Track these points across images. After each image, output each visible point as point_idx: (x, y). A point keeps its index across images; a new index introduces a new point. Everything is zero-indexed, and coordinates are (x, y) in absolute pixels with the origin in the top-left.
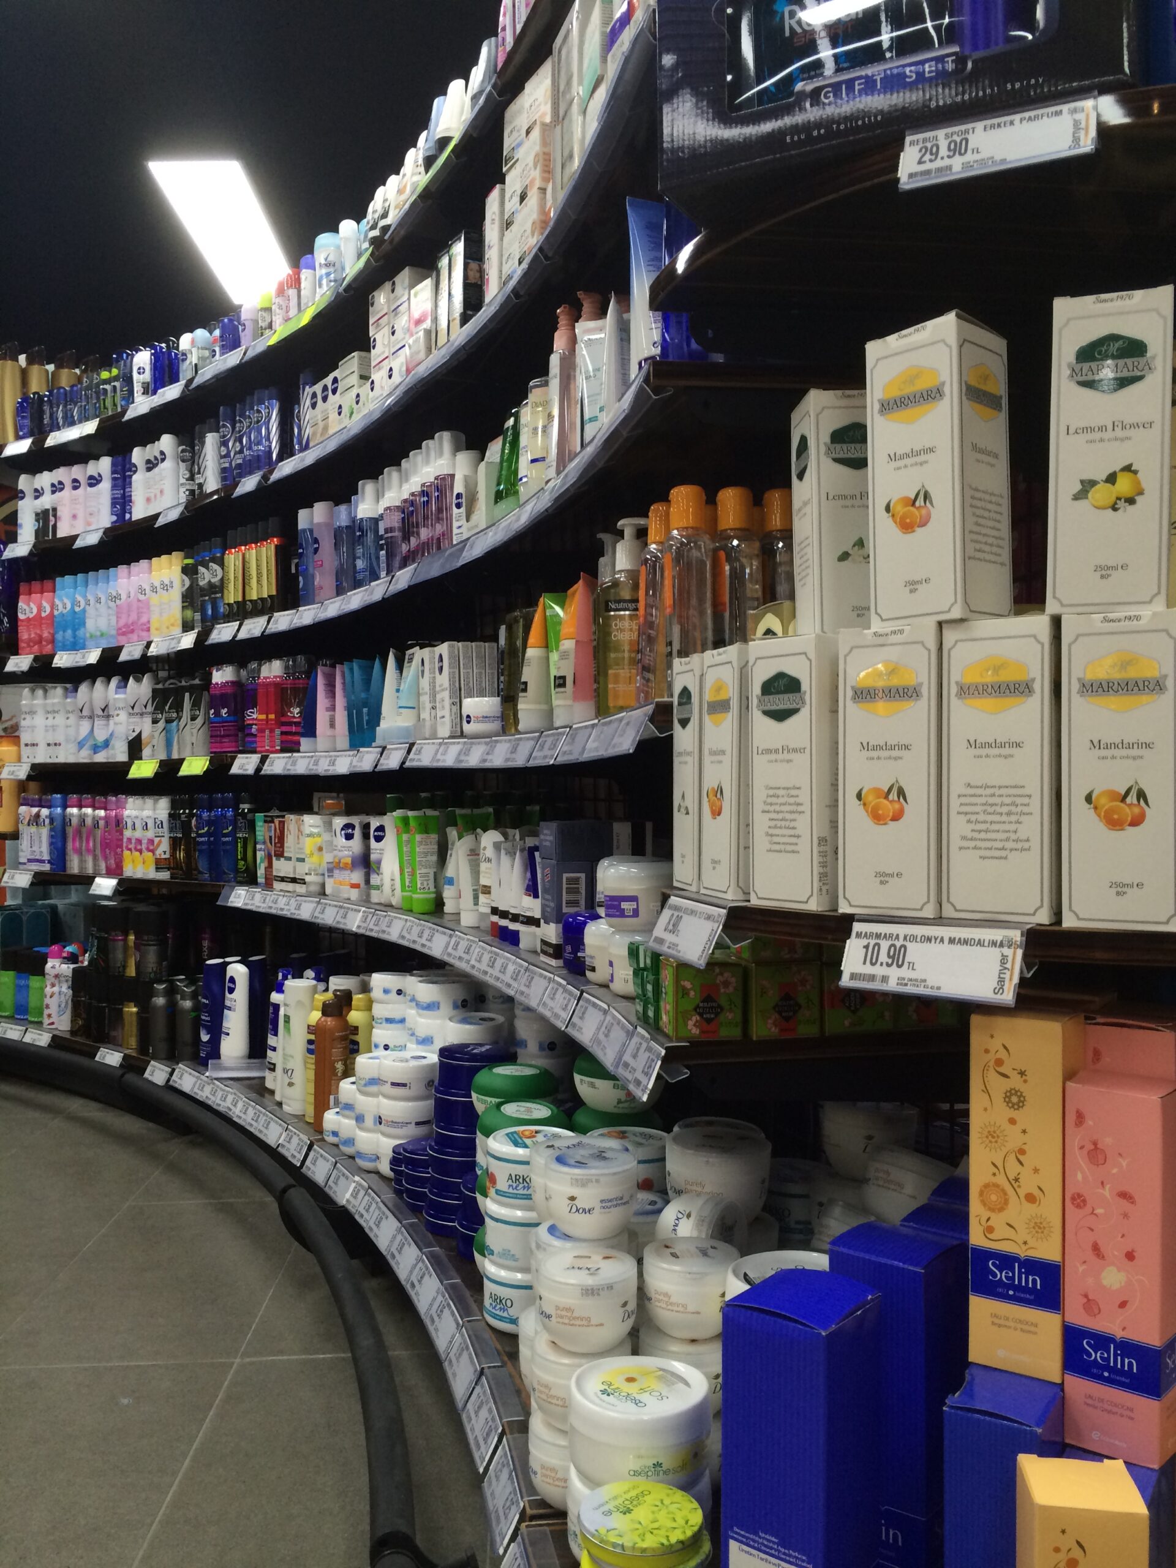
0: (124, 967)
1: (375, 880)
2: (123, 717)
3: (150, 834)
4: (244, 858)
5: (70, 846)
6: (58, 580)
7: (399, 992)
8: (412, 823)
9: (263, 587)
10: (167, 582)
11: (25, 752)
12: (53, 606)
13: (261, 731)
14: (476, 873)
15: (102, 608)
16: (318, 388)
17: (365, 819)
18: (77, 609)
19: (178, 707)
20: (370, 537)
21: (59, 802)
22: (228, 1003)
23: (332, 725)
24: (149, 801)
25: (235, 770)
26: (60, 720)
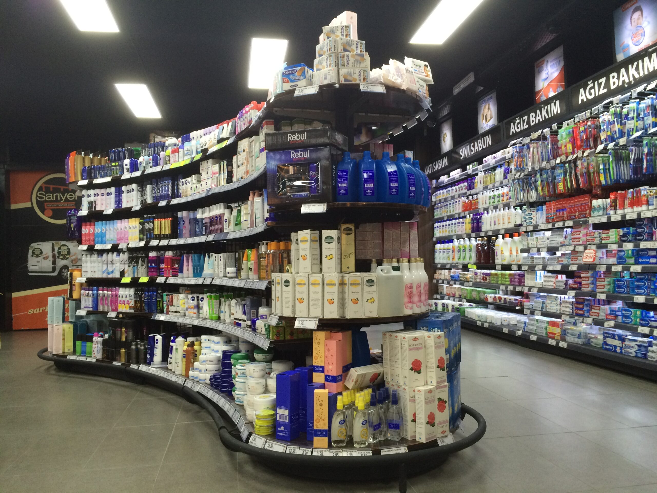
0: (121, 338)
1: (201, 311)
2: (118, 264)
3: (128, 299)
4: (160, 306)
5: (99, 302)
6: (96, 223)
7: (209, 340)
8: (213, 297)
9: (167, 230)
10: (134, 226)
11: (83, 274)
12: (94, 230)
13: (165, 270)
14: (230, 310)
15: (112, 232)
16: (184, 180)
17: (198, 295)
18: (103, 232)
19: (137, 262)
20: (200, 223)
21: (96, 289)
22: (155, 346)
23: (188, 270)
24: (127, 289)
25: (158, 281)
26: (96, 264)
